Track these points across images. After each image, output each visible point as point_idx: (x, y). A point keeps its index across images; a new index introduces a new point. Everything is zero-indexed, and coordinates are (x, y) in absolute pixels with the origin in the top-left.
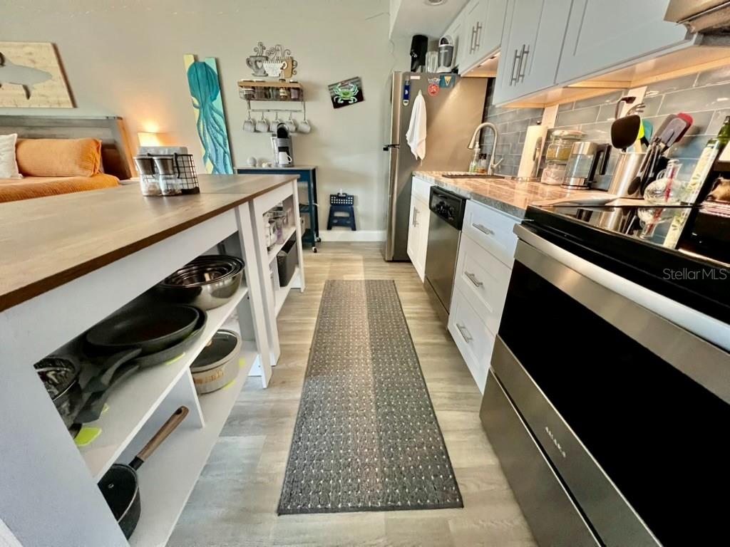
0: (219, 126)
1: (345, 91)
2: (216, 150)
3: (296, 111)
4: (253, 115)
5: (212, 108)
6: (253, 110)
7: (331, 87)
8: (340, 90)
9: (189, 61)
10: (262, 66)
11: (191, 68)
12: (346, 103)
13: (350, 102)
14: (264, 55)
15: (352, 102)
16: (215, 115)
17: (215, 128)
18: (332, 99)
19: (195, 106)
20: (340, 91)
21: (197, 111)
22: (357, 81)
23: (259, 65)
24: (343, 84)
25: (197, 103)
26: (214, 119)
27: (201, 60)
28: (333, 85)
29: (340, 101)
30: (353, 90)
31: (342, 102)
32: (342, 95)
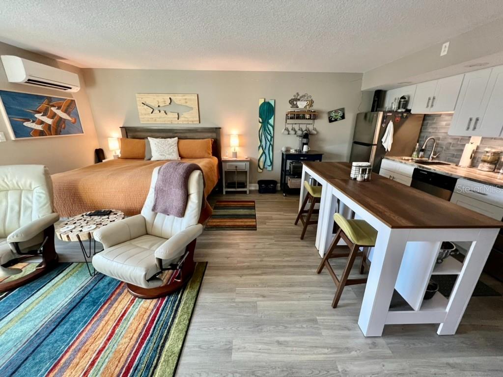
0: (270, 131)
1: (336, 114)
2: (266, 143)
3: (309, 124)
4: (288, 126)
5: (268, 123)
6: (288, 124)
7: (329, 113)
9: (262, 101)
10: (297, 103)
11: (262, 105)
12: (336, 120)
13: (338, 120)
14: (298, 98)
17: (268, 133)
18: (329, 118)
19: (260, 122)
20: (333, 114)
21: (260, 124)
22: (343, 110)
23: (295, 103)
24: (336, 111)
25: (261, 121)
26: (268, 128)
27: (267, 101)
29: (333, 119)
30: (340, 114)
32: (334, 116)
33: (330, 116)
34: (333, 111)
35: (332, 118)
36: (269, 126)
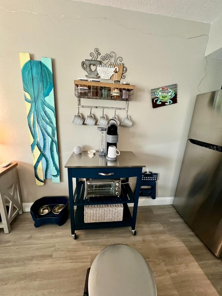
0: (49, 118)
1: (164, 94)
2: (45, 139)
3: (120, 109)
4: (83, 111)
5: (44, 103)
6: (83, 106)
7: (153, 91)
8: (160, 93)
9: (25, 58)
10: (96, 69)
11: (26, 65)
12: (163, 104)
13: (166, 104)
14: (99, 59)
15: (168, 103)
16: (47, 109)
17: (45, 120)
19: (26, 100)
20: (160, 95)
21: (28, 105)
22: (174, 87)
23: (93, 68)
25: (28, 97)
26: (45, 112)
27: (37, 58)
28: (155, 89)
29: (158, 103)
30: (170, 94)
31: (160, 103)
32: (161, 98)
33: (153, 97)
34: (158, 89)
35: (157, 101)
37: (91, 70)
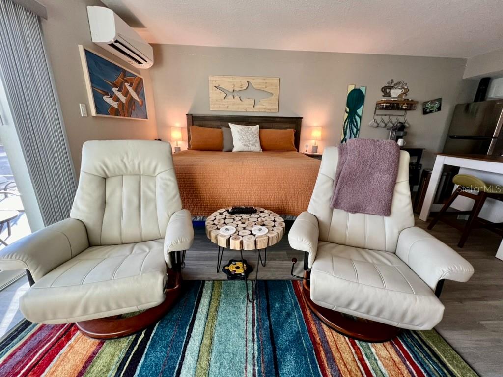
1: (432, 105)
2: (350, 136)
3: (400, 116)
5: (356, 113)
9: (351, 88)
10: (390, 92)
11: (351, 93)
12: (431, 112)
13: (433, 111)
14: (393, 85)
15: (435, 111)
17: (354, 124)
18: (424, 109)
19: (347, 112)
20: (429, 105)
21: (347, 115)
22: (440, 100)
23: (388, 91)
24: (433, 102)
26: (355, 119)
27: (357, 88)
28: (426, 102)
29: (428, 111)
30: (437, 105)
32: (430, 107)
33: (425, 107)
34: (429, 101)
35: (427, 110)
36: (357, 117)
37: (386, 92)
